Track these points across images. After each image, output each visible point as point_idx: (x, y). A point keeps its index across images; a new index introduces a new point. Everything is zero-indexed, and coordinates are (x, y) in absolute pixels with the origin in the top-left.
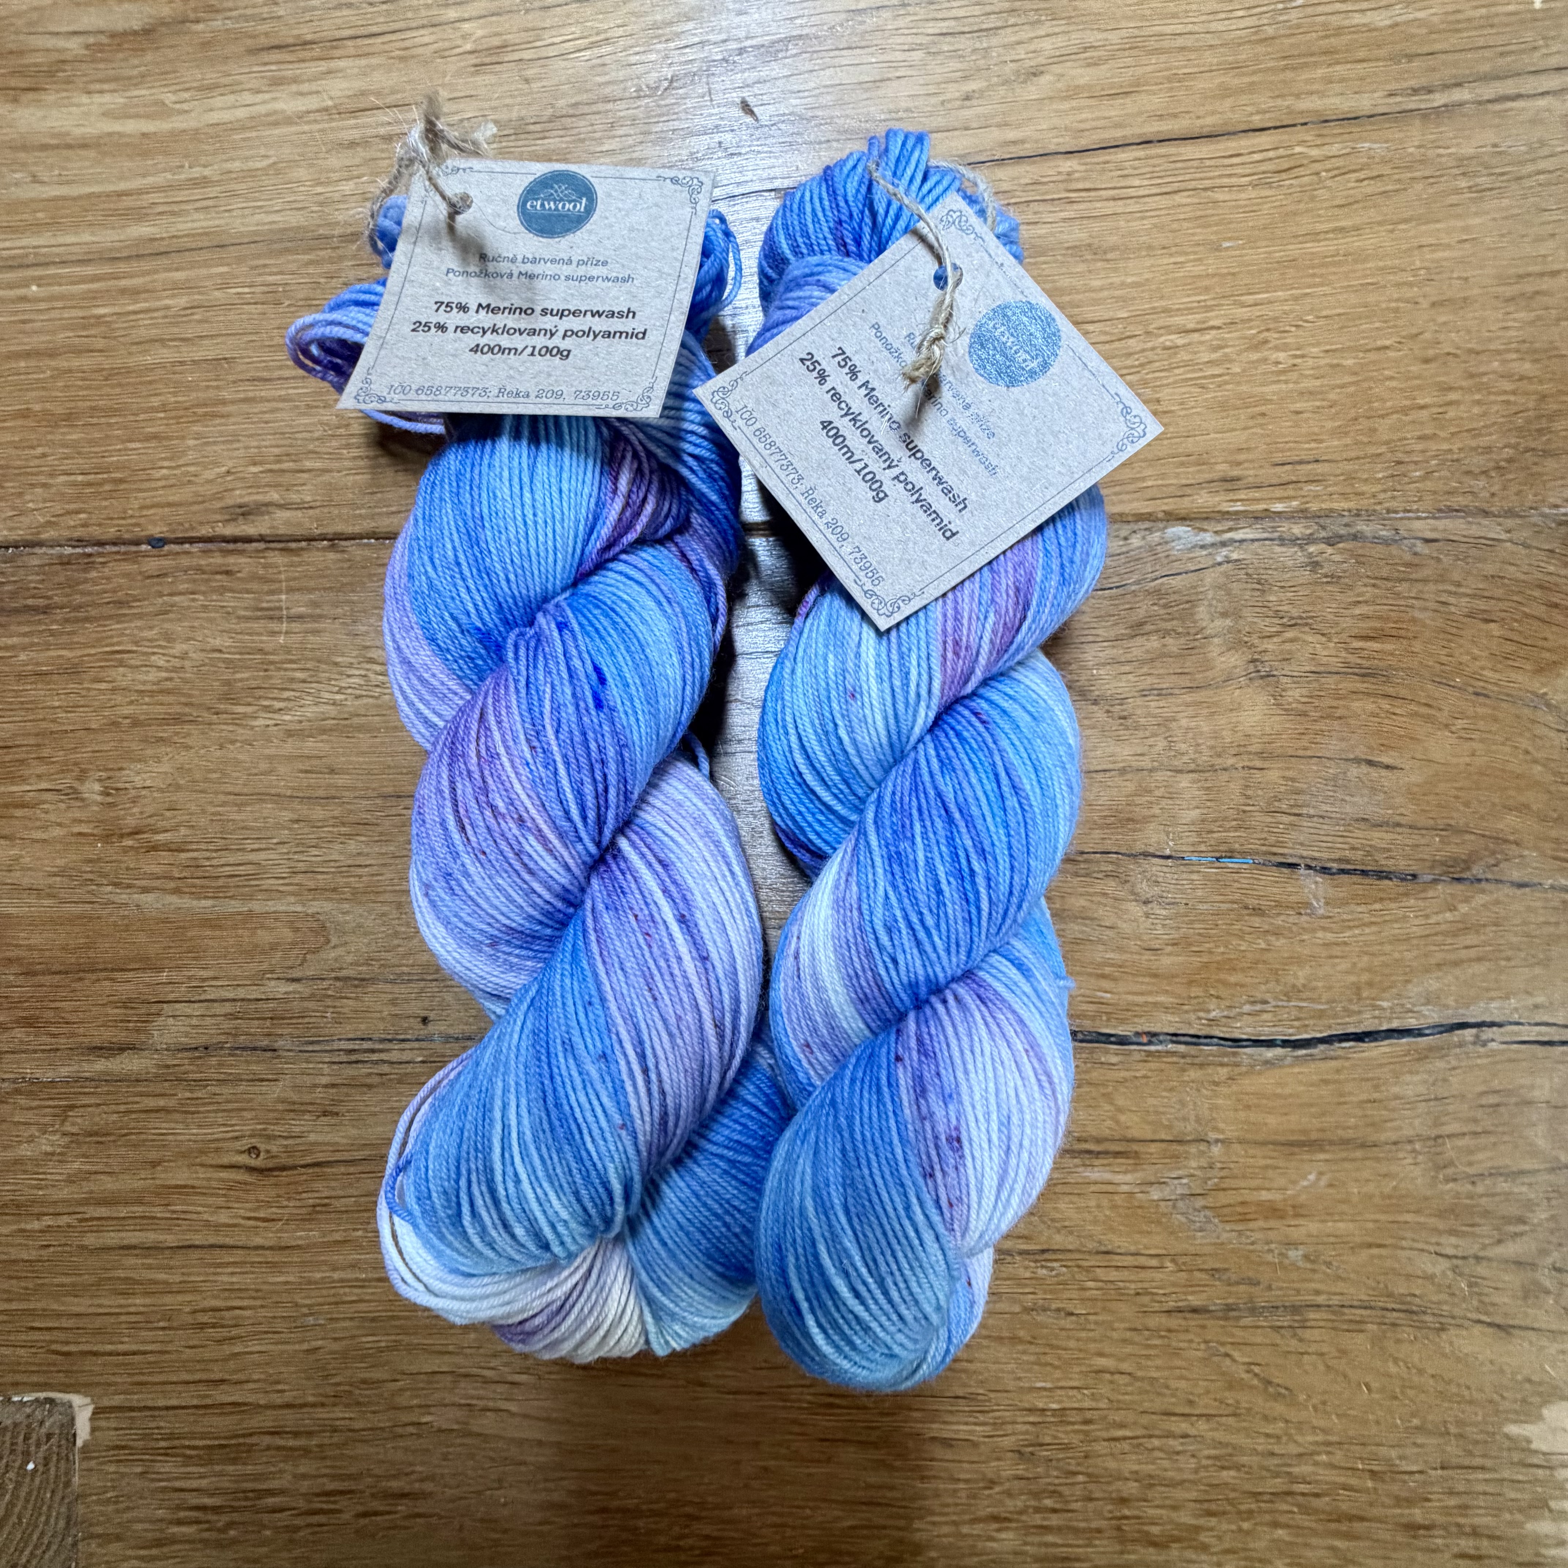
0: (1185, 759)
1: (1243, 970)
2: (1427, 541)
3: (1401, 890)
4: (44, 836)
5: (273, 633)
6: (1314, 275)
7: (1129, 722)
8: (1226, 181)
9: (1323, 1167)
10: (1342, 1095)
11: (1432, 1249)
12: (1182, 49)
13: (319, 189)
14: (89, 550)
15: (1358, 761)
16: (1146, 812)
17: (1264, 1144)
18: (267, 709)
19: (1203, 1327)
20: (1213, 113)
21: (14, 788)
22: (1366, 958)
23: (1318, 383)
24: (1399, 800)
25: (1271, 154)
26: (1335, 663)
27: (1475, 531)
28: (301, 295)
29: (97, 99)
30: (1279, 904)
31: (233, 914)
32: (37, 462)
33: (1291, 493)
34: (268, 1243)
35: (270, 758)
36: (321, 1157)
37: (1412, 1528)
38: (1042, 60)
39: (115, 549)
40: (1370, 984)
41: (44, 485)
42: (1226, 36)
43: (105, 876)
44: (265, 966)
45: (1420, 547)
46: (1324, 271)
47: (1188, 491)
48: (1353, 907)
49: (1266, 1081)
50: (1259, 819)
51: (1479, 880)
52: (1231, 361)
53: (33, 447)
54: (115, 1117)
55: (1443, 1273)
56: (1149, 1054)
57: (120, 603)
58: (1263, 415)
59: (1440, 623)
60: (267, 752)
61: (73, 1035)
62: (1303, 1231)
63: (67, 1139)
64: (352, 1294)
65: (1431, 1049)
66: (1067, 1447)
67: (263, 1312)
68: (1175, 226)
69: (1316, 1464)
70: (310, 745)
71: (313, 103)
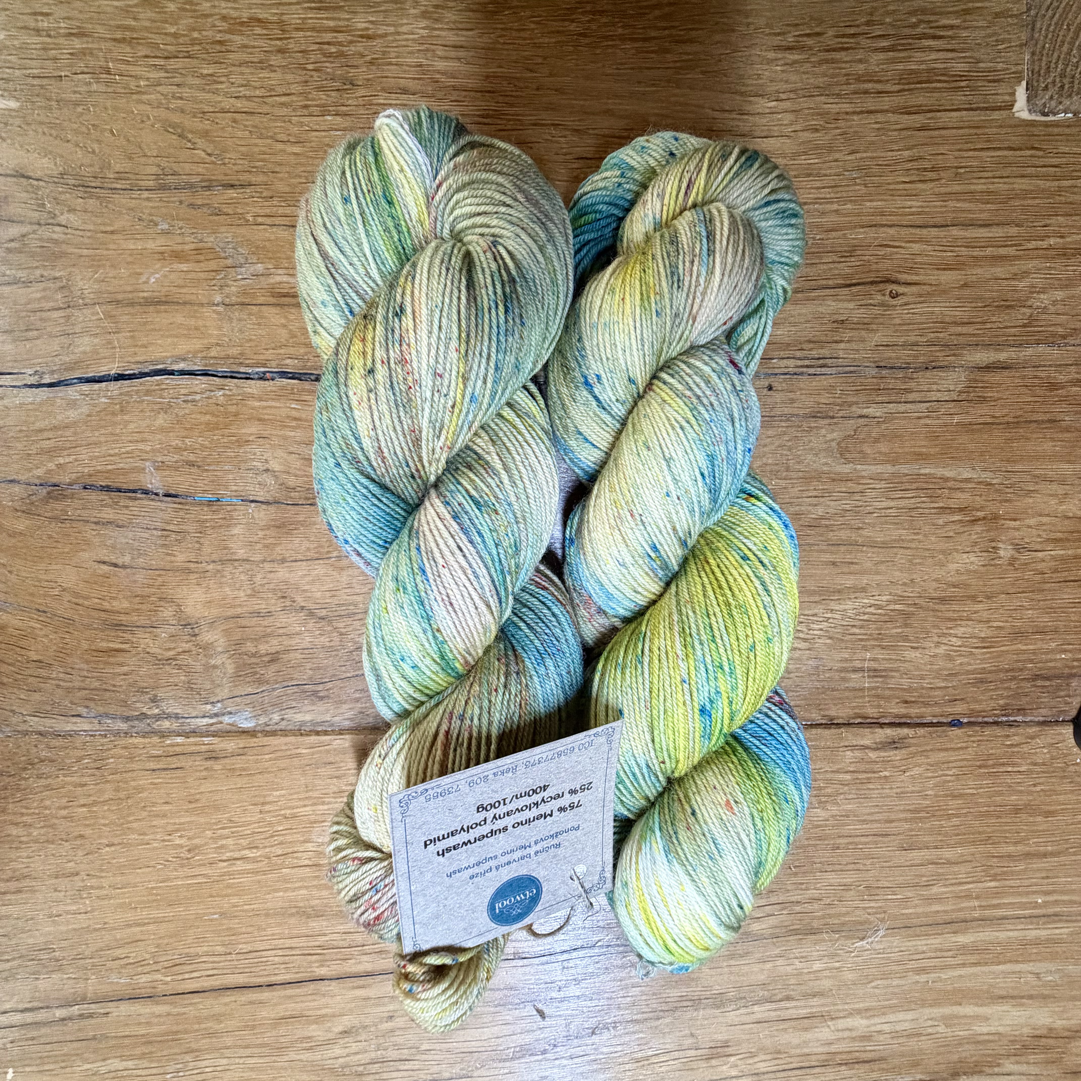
0: (241, 569)
1: (201, 424)
2: (79, 716)
3: (93, 478)
4: (1040, 518)
5: (874, 660)
6: (157, 895)
7: (280, 594)
8: (216, 959)
9: (145, 287)
10: (132, 337)
11: (70, 230)
12: (247, 1047)
13: (837, 965)
14: (1004, 719)
15: (124, 567)
16: (267, 532)
17: (185, 303)
18: (879, 607)
19: (226, 175)
20: (226, 1004)
21: (1062, 552)
22: (118, 431)
23: (154, 823)
24: (97, 540)
25: (187, 976)
26: (140, 634)
27: (48, 722)
28: (852, 893)
29: (993, 1030)
30: (176, 469)
31: (906, 463)
32: (1041, 780)
33: (170, 749)
34: (885, 229)
35: (878, 573)
36: (846, 291)
37: (81, 34)
38: (342, 1042)
39: (986, 719)
40: (114, 414)
41: (1035, 764)
42: (218, 1055)
43: (997, 491)
44: (883, 426)
45: (83, 711)
46: (150, 898)
47: (241, 751)
48: (127, 466)
49: (184, 347)
50: (191, 527)
51: (41, 485)
52: (212, 838)
53: (1042, 790)
54: (994, 319)
55: (62, 214)
56: (264, 366)
57: (982, 681)
58: (190, 802)
59: (69, 660)
60: (879, 577)
61: (1024, 377)
62: (158, 242)
63: (1029, 303)
64: (825, 193)
65: (72, 369)
66: (320, 89)
67: (890, 179)
68: (250, 929)
69: (148, 79)
70: (849, 581)
71: (841, 1024)
